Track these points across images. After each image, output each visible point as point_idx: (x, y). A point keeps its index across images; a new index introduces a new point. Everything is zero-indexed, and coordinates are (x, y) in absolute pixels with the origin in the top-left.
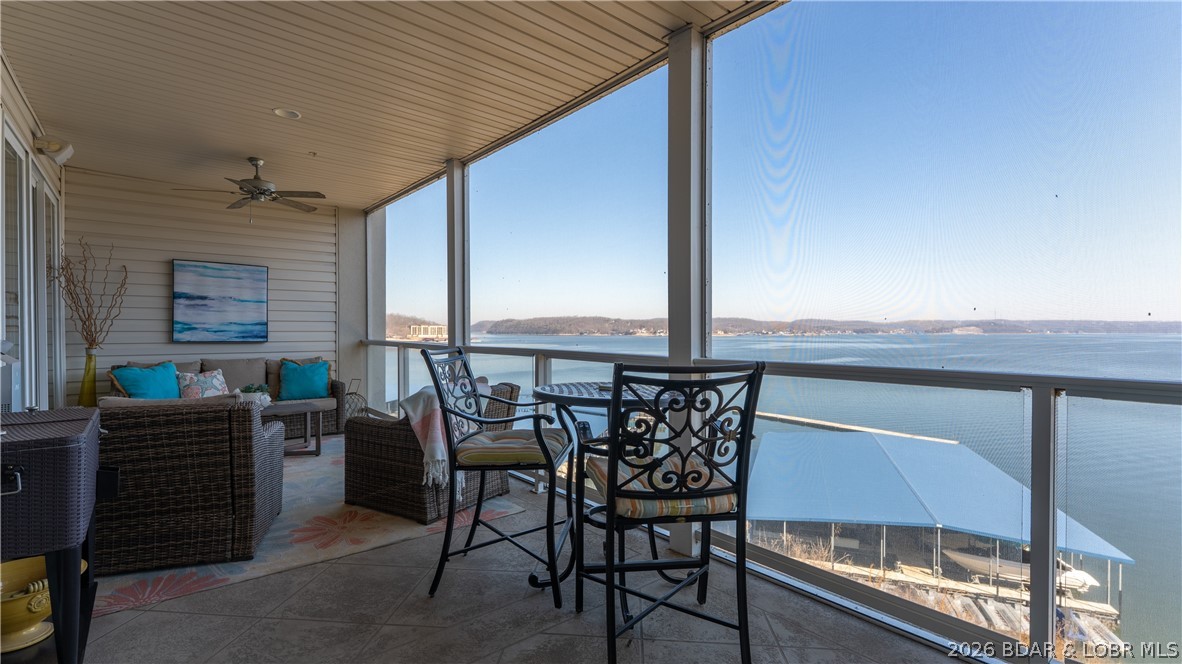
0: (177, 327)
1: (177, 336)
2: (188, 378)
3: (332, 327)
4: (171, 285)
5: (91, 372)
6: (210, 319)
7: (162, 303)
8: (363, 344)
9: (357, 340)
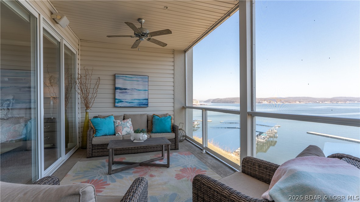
0: (117, 101)
1: (117, 104)
2: (118, 123)
3: (172, 100)
4: (115, 84)
5: (87, 119)
6: (127, 98)
7: (111, 91)
8: (184, 108)
9: (182, 106)
